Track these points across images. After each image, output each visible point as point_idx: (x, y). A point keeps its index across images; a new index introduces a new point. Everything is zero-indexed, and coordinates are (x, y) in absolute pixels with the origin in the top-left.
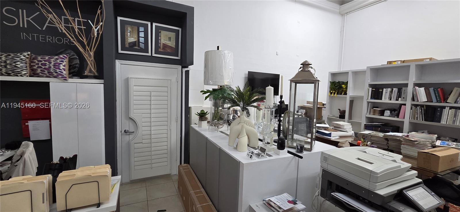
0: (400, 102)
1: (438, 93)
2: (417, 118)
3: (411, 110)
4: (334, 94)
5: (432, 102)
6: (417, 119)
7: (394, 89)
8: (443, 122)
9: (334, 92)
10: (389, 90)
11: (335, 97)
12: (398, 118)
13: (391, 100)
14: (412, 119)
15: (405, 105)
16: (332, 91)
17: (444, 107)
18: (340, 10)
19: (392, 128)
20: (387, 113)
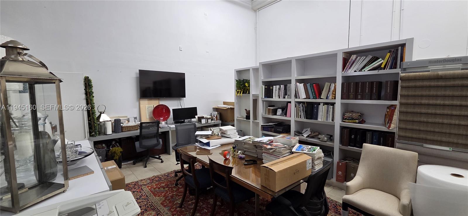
0: (287, 100)
1: (314, 89)
2: (300, 115)
3: (295, 108)
4: (240, 93)
5: (310, 98)
6: (300, 118)
7: (281, 86)
8: (319, 119)
9: (240, 91)
10: (278, 86)
11: (241, 96)
12: (286, 116)
13: (279, 98)
14: (296, 117)
15: (290, 102)
16: (238, 91)
17: (319, 104)
18: (252, 5)
19: (282, 127)
20: (279, 112)
